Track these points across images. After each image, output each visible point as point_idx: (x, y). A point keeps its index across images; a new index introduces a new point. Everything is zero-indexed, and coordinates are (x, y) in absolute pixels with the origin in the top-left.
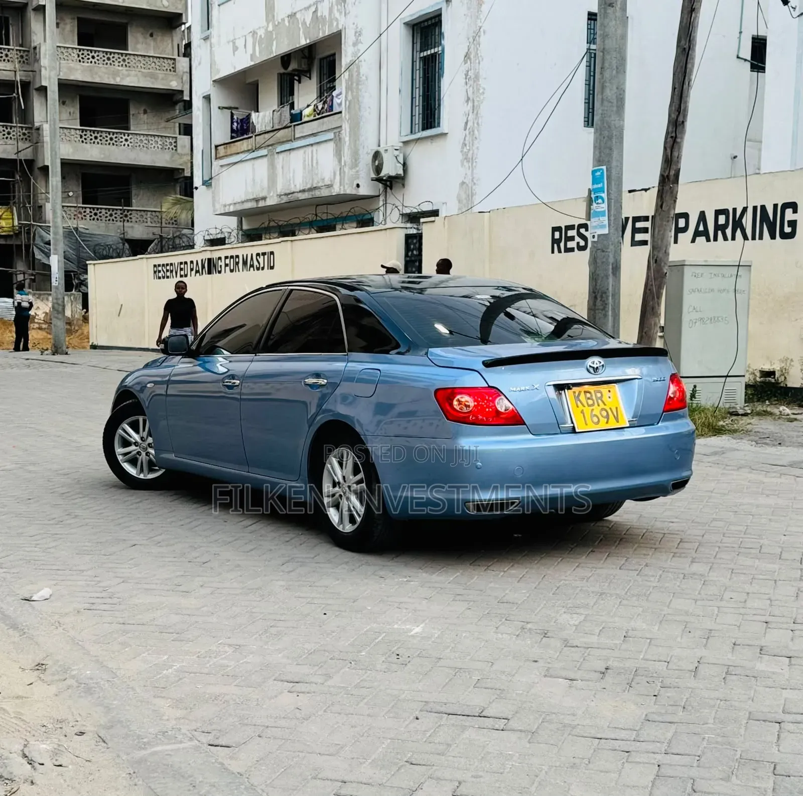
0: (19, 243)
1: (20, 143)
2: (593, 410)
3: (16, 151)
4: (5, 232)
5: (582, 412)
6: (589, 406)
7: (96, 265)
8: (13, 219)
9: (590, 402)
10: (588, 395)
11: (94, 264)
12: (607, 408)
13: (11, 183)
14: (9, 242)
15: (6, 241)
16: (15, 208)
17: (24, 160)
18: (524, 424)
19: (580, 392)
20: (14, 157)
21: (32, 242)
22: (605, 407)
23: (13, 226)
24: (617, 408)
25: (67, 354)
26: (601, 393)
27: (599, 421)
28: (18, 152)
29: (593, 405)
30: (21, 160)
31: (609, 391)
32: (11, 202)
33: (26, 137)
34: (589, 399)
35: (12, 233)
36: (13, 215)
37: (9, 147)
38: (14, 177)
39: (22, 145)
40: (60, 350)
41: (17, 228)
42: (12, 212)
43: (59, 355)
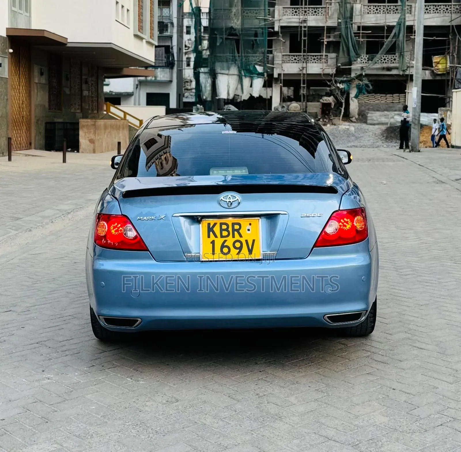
0: (448, 78)
1: (453, 15)
2: (225, 241)
3: (450, 20)
4: (440, 71)
5: (213, 242)
6: (222, 236)
7: (458, 93)
8: (446, 63)
9: (225, 233)
10: (224, 227)
11: (456, 92)
12: (243, 240)
13: (447, 40)
14: (444, 78)
15: (441, 77)
16: (448, 57)
17: (455, 26)
18: (147, 250)
19: (215, 224)
20: (449, 24)
21: (454, 77)
22: (241, 239)
23: (446, 68)
24: (254, 241)
25: (419, 151)
26: (239, 225)
27: (229, 251)
28: (451, 21)
29: (228, 236)
30: (453, 26)
31: (250, 224)
32: (446, 53)
33: (458, 11)
34: (224, 230)
35: (445, 72)
36: (446, 61)
37: (446, 18)
38: (449, 37)
39: (454, 16)
40: (415, 149)
41: (449, 69)
42: (446, 59)
43: (413, 153)
